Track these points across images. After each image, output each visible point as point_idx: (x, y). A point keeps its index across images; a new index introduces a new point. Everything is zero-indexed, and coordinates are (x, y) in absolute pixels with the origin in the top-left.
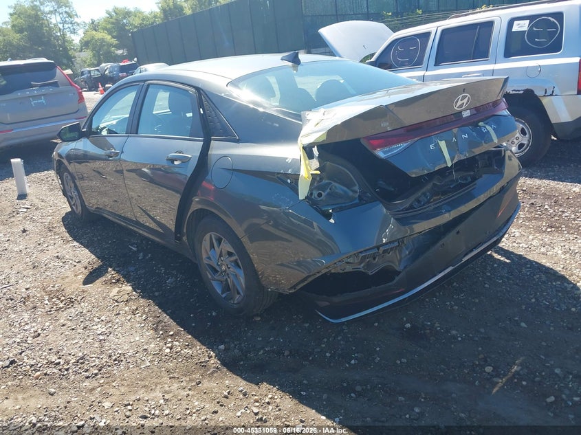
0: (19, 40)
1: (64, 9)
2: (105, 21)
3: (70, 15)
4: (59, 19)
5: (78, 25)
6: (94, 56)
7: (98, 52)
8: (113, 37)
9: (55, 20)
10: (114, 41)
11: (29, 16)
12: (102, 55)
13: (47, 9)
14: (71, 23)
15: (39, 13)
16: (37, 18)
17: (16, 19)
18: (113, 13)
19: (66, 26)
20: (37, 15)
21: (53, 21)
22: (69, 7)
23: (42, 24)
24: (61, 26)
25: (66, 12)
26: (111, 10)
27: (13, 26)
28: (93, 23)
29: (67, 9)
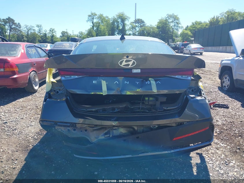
0: (157, 31)
1: (176, 21)
2: (191, 26)
3: (177, 23)
4: (173, 25)
5: (179, 27)
6: (182, 39)
7: (184, 38)
8: (191, 33)
9: (172, 25)
10: (191, 35)
11: (163, 23)
12: (185, 39)
13: (170, 21)
14: (177, 26)
15: (167, 22)
16: (166, 24)
17: (159, 24)
18: (195, 23)
19: (175, 27)
20: (166, 23)
21: (171, 25)
22: (178, 20)
23: (167, 26)
24: (173, 27)
25: (177, 22)
26: (194, 22)
27: (157, 27)
28: (187, 27)
29: (177, 21)
